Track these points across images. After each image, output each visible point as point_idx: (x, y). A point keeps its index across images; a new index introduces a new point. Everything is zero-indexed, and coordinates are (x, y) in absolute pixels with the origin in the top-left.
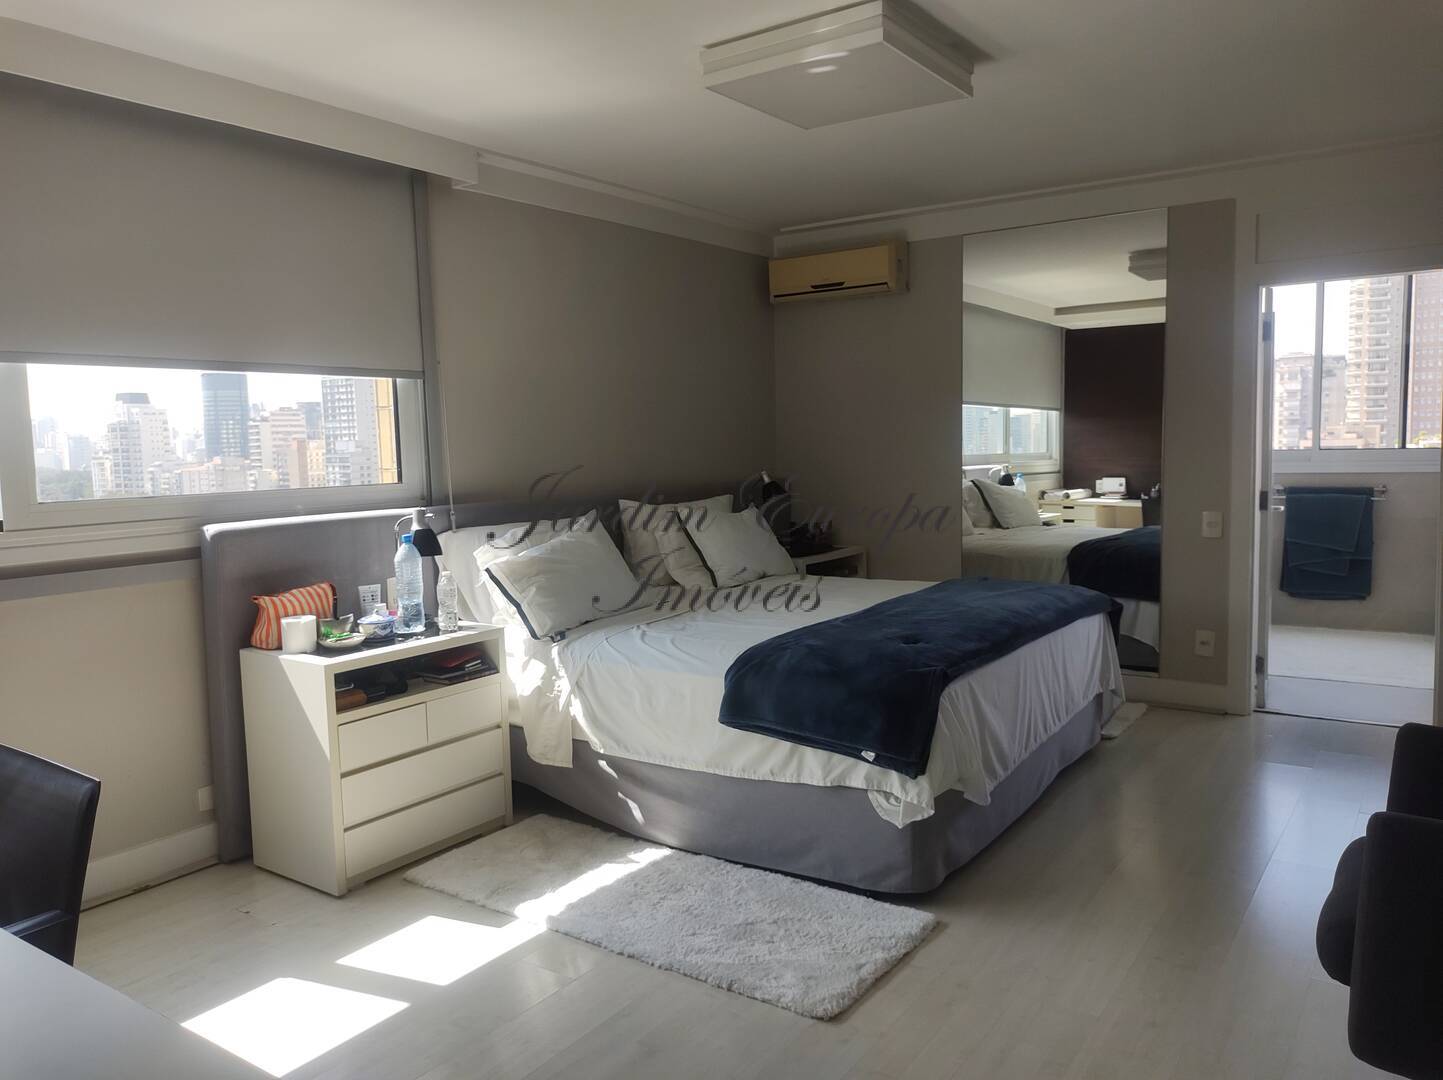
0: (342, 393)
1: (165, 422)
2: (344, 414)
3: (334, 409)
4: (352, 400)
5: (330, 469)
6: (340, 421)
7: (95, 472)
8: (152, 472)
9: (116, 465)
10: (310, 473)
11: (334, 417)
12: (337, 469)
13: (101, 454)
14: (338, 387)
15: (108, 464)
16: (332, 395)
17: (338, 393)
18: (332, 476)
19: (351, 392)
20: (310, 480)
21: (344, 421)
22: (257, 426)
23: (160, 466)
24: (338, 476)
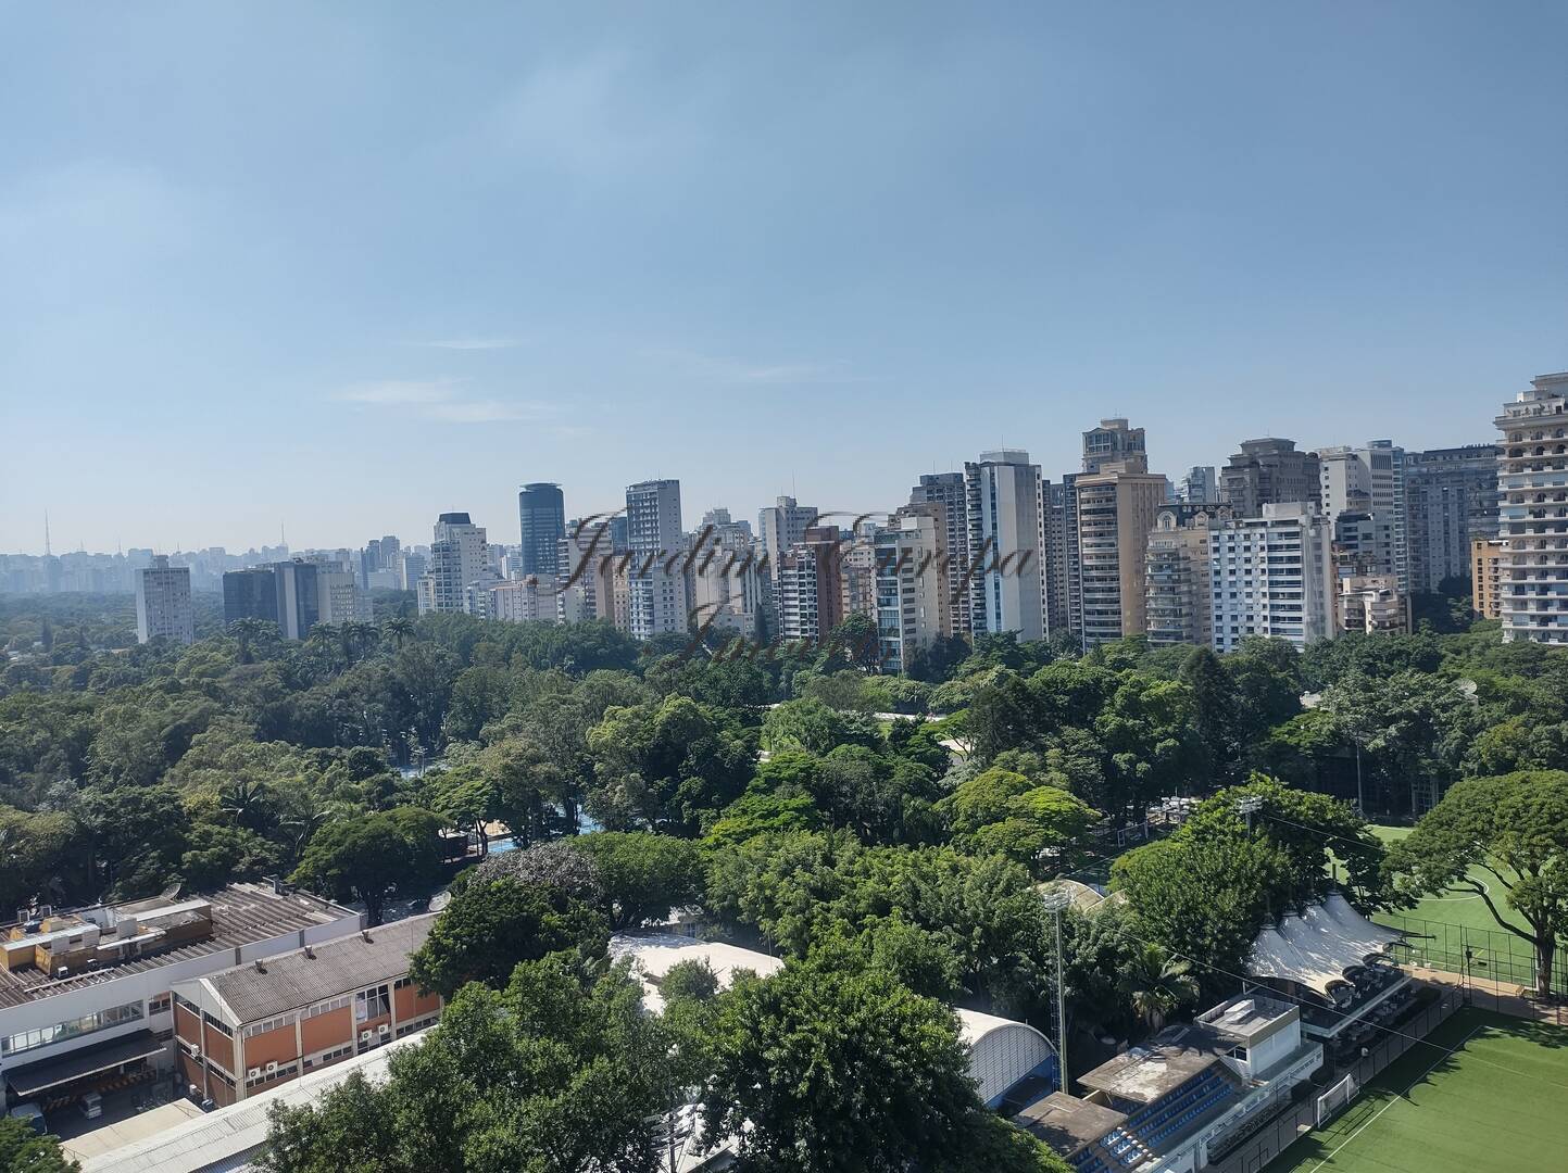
0: (647, 507)
1: (484, 542)
2: (648, 529)
3: (638, 523)
4: (656, 514)
5: (634, 585)
6: (644, 536)
7: (421, 590)
8: (470, 591)
9: (439, 584)
10: (615, 590)
11: (639, 531)
12: (640, 585)
13: (426, 574)
14: (642, 501)
15: (432, 584)
16: (637, 509)
17: (643, 507)
18: (635, 593)
19: (655, 506)
20: (615, 596)
21: (648, 536)
22: (566, 543)
23: (476, 585)
24: (641, 592)
